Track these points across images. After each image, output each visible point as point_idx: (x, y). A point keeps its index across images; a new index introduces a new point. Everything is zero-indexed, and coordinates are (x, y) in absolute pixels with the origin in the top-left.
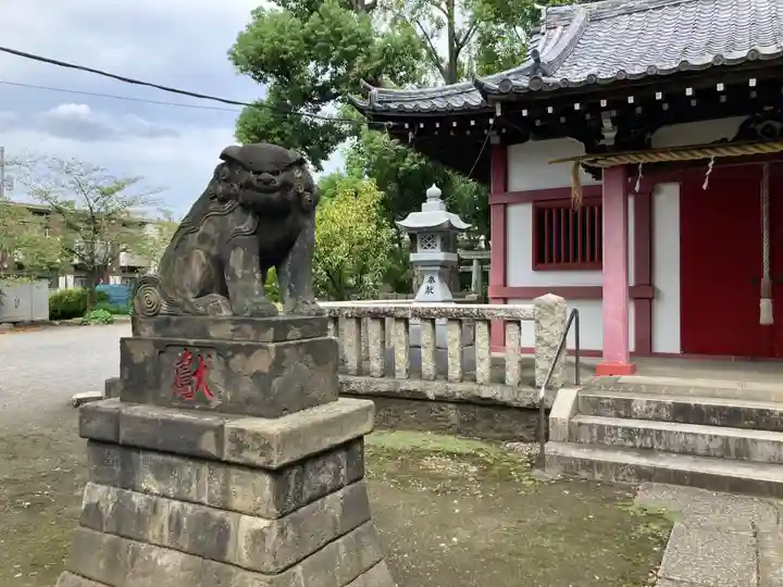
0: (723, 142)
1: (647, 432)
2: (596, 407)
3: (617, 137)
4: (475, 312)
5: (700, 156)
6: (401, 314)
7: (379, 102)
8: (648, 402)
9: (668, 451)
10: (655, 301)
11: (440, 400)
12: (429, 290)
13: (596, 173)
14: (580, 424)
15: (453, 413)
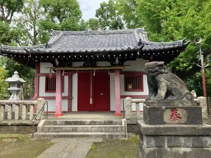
0: (80, 67)
1: (58, 127)
2: (49, 123)
3: (59, 64)
4: (22, 102)
5: (75, 69)
6: (2, 103)
7: (4, 49)
8: (60, 121)
9: (62, 131)
10: (72, 100)
11: (12, 125)
12: (13, 97)
13: (55, 71)
14: (44, 127)
15: (15, 128)
